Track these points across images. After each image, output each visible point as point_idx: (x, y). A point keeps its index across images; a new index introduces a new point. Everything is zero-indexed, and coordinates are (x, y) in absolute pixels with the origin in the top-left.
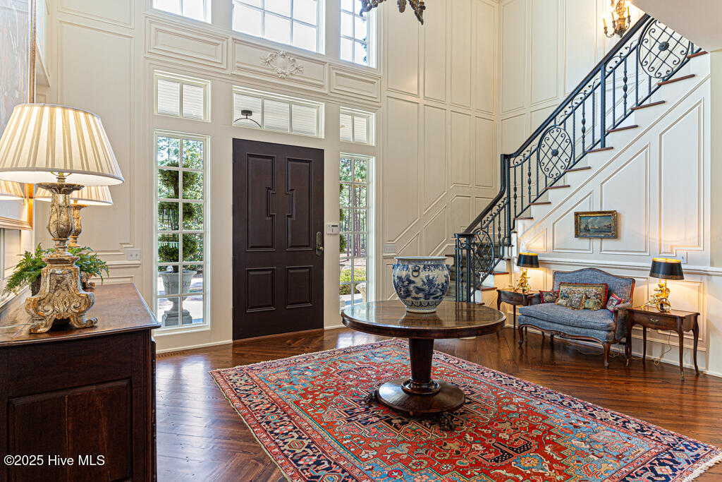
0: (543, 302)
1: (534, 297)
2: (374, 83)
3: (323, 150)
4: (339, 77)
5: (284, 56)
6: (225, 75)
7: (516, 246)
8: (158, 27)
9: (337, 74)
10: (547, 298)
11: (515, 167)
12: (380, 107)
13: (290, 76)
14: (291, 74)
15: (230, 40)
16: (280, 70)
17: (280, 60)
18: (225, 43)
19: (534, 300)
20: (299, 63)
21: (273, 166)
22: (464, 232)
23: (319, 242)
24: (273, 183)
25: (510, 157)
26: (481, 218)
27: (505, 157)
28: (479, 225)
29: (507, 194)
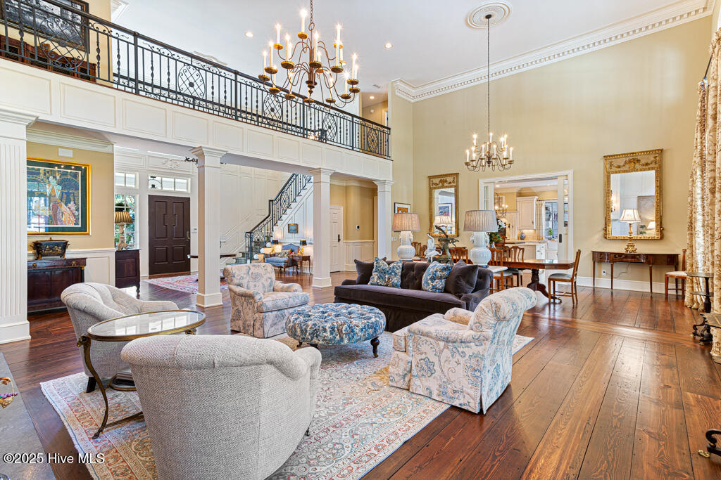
3: (190, 198)
5: (171, 161)
11: (274, 205)
14: (175, 168)
18: (145, 158)
20: (178, 163)
21: (166, 204)
22: (249, 231)
23: (187, 235)
24: (166, 211)
25: (272, 201)
26: (258, 226)
27: (270, 201)
28: (257, 228)
29: (271, 216)
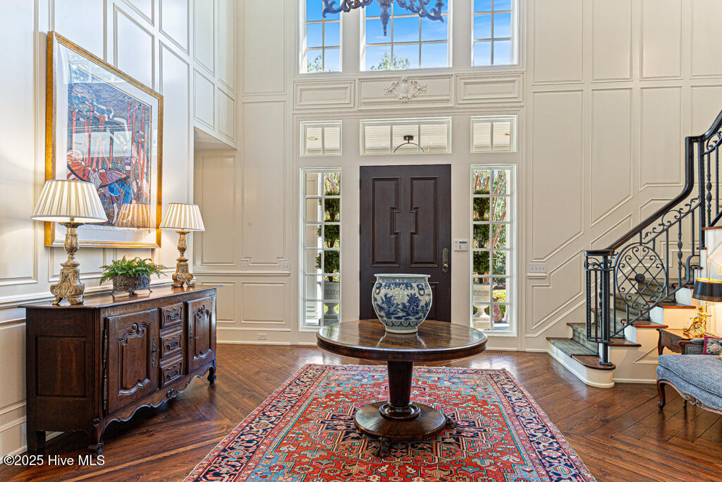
0: (706, 353)
1: (691, 343)
2: (514, 81)
3: (450, 165)
4: (468, 86)
5: (406, 81)
6: (354, 112)
7: (705, 268)
8: (302, 87)
9: (465, 83)
10: (712, 347)
11: (709, 153)
12: (522, 107)
13: (413, 99)
14: (414, 96)
15: (357, 81)
16: (402, 95)
17: (403, 85)
18: (353, 85)
19: (689, 348)
20: (422, 83)
21: (397, 186)
22: (602, 247)
23: (445, 259)
24: (397, 203)
25: (701, 139)
26: (638, 230)
27: (691, 140)
28: (636, 238)
29: (695, 192)
